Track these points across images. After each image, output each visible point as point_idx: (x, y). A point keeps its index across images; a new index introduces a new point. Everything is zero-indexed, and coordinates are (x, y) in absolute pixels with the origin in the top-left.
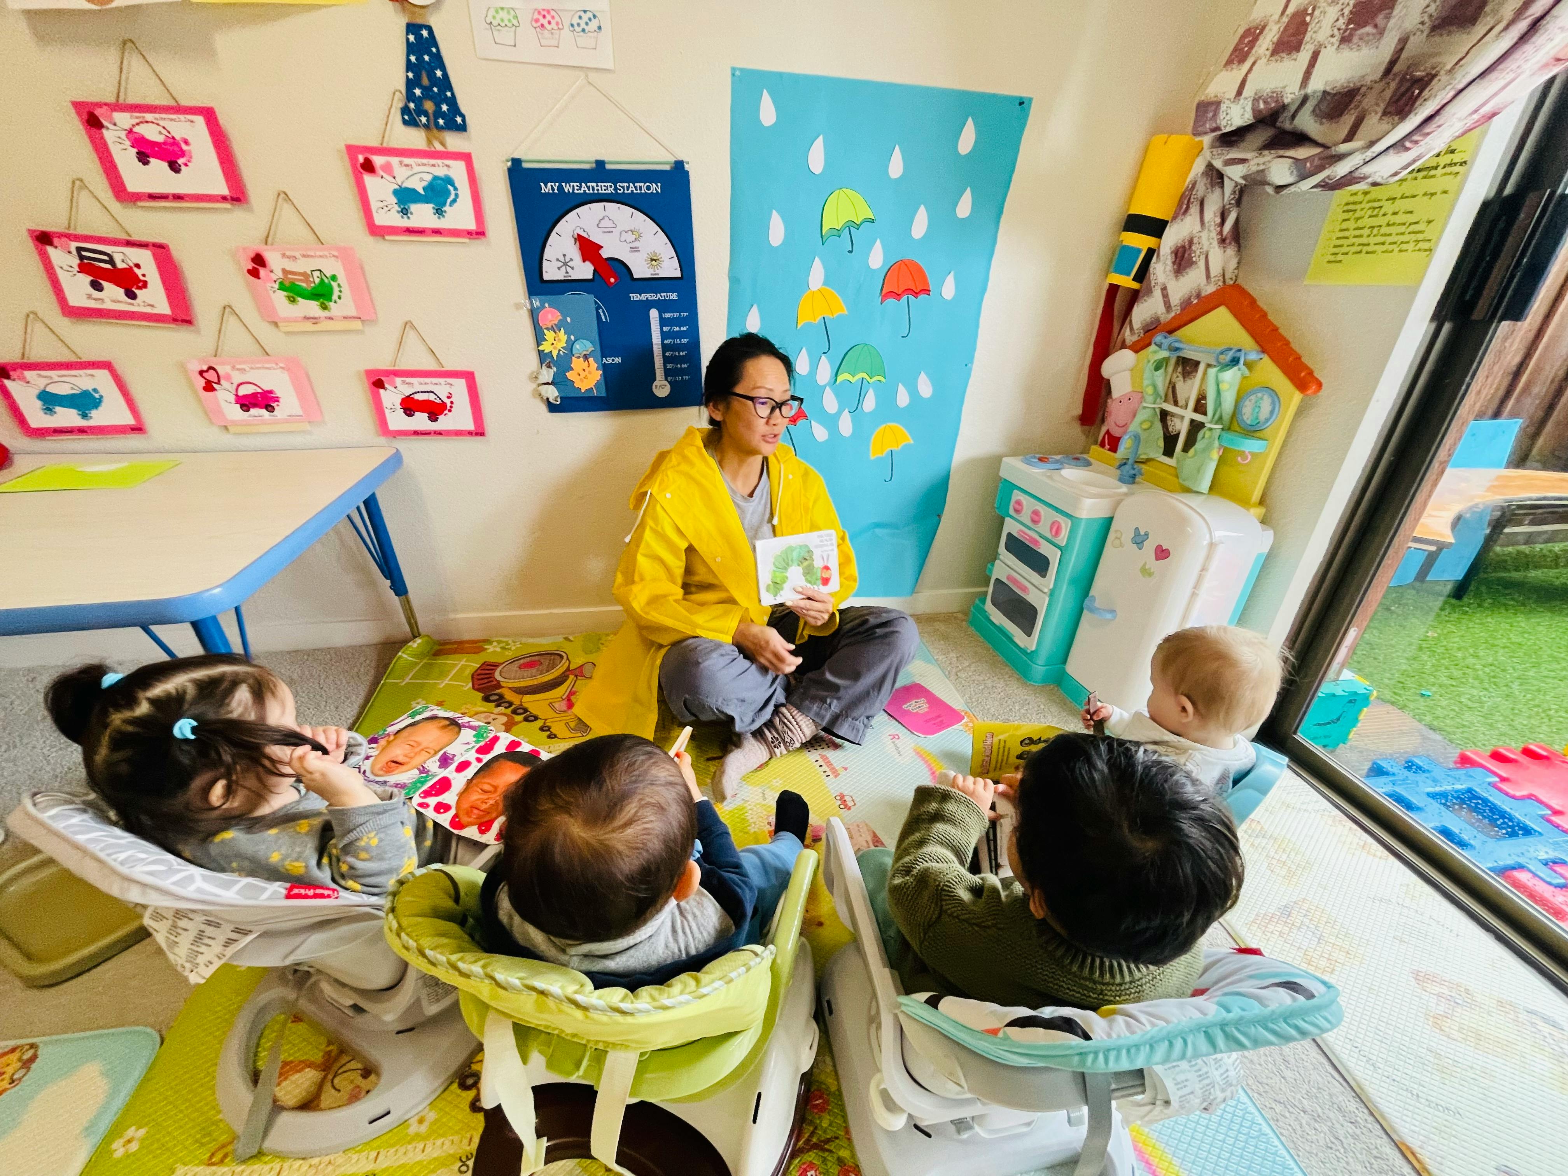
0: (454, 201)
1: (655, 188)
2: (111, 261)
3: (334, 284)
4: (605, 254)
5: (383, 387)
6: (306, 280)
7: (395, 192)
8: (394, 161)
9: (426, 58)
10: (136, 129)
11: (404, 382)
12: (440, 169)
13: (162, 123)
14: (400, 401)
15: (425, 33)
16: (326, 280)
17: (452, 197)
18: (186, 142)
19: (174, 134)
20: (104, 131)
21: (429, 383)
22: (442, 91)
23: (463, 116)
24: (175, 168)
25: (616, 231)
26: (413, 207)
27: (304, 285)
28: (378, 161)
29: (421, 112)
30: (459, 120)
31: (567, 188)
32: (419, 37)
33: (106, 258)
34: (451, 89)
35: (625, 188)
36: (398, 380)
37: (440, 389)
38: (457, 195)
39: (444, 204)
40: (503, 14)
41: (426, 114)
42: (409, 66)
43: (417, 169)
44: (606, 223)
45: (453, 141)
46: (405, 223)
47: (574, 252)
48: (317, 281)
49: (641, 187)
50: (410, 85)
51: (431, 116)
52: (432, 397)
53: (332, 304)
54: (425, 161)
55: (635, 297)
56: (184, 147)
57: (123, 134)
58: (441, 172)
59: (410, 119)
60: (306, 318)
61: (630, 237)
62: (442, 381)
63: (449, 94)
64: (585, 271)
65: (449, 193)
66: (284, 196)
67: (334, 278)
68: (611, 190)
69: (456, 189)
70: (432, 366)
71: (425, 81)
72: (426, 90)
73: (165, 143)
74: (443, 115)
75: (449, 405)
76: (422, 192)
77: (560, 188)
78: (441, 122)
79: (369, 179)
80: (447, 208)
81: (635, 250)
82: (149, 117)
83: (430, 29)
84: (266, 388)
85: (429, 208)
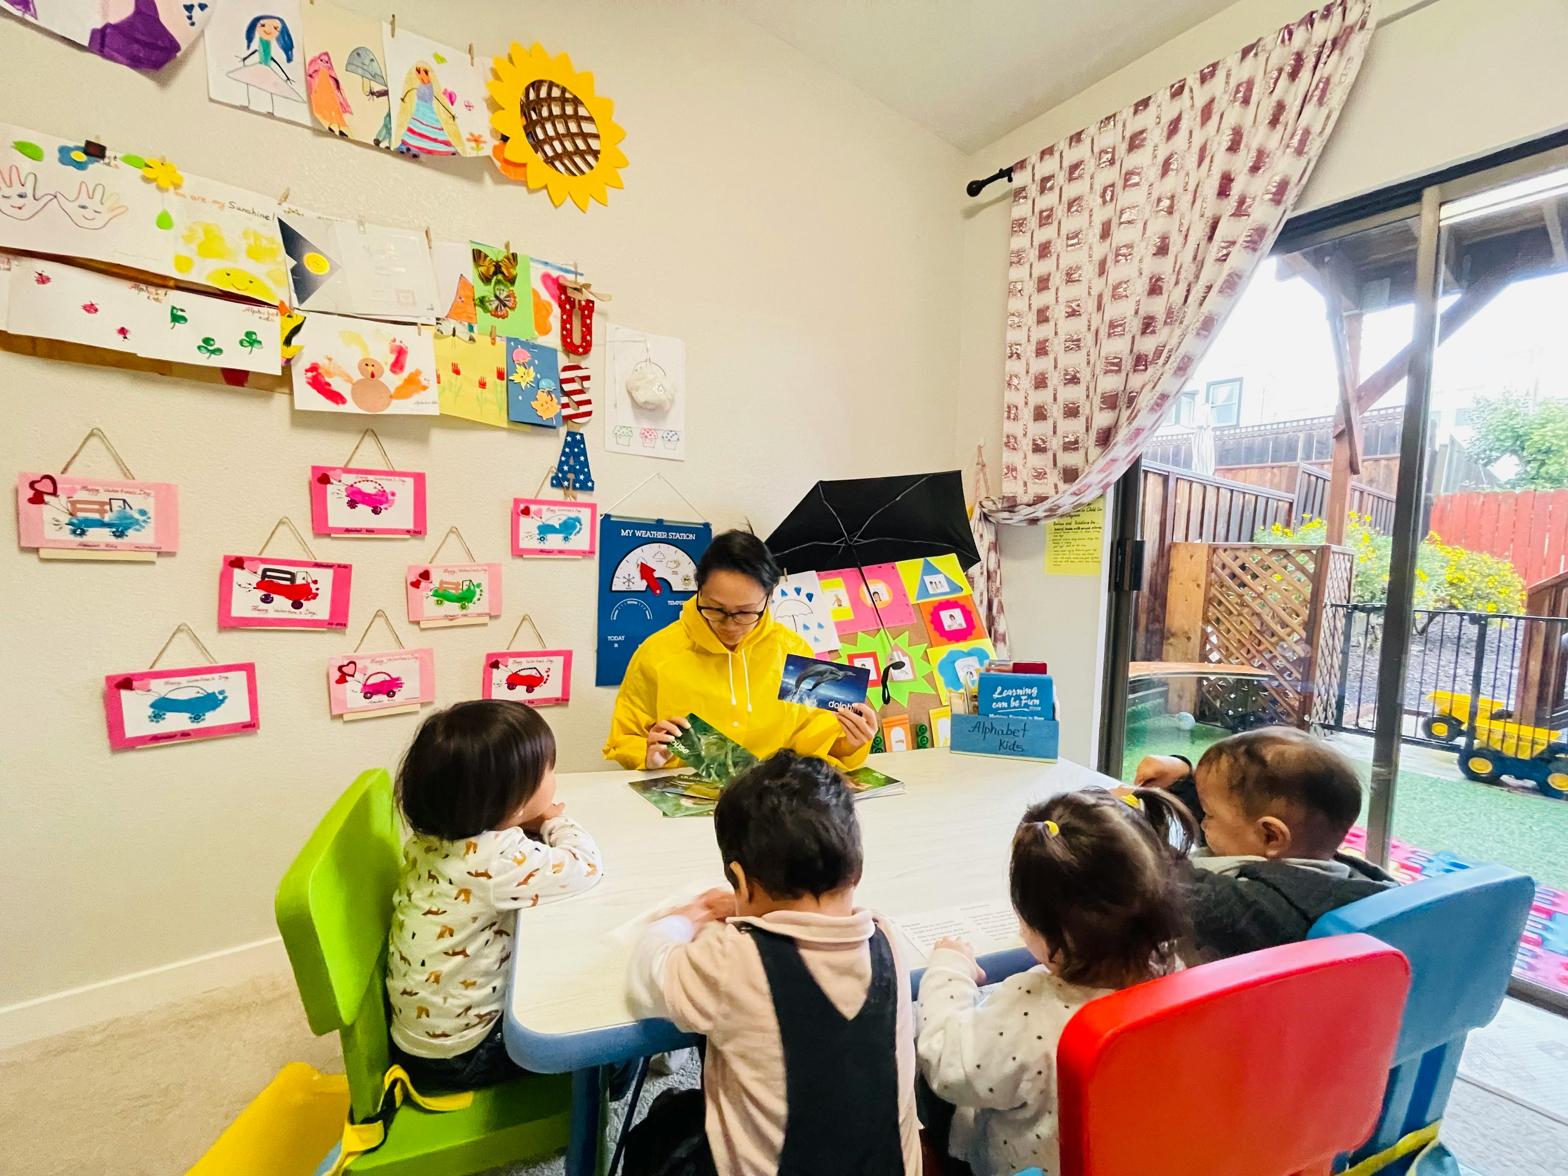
0: (579, 532)
1: (692, 537)
2: (293, 579)
3: (478, 590)
4: (656, 575)
5: (498, 668)
6: (456, 589)
7: (539, 527)
8: (544, 508)
9: (576, 450)
10: (355, 485)
11: (515, 662)
12: (573, 513)
13: (379, 482)
14: (506, 677)
15: (578, 437)
16: (472, 588)
17: (578, 529)
18: (393, 494)
19: (385, 489)
20: (329, 486)
21: (534, 662)
22: (582, 468)
23: (593, 482)
24: (376, 511)
25: (665, 561)
26: (549, 537)
27: (454, 591)
28: (533, 508)
29: (565, 478)
30: (590, 484)
31: (638, 533)
32: (574, 439)
33: (289, 576)
34: (588, 467)
35: (673, 535)
36: (511, 660)
37: (541, 665)
38: (580, 529)
39: (571, 534)
40: (625, 430)
41: (568, 480)
42: (564, 453)
43: (558, 513)
44: (659, 556)
45: (582, 497)
46: (541, 546)
47: (636, 573)
48: (465, 588)
49: (684, 536)
50: (561, 464)
51: (571, 482)
52: (534, 673)
53: (471, 605)
54: (565, 508)
55: (671, 603)
56: (390, 497)
57: (343, 488)
58: (573, 515)
59: (557, 482)
60: (446, 616)
61: (673, 565)
62: (545, 659)
63: (586, 470)
64: (642, 585)
65: (576, 527)
66: (454, 530)
67: (479, 585)
68: (665, 537)
69: (581, 525)
70: (539, 648)
71: (572, 462)
72: (570, 467)
73: (375, 495)
74: (580, 481)
75: (545, 677)
76: (558, 527)
77: (634, 533)
78: (578, 485)
79: (523, 520)
80: (572, 537)
81: (675, 573)
82: (370, 477)
83: (582, 435)
84: (394, 676)
85: (561, 536)
